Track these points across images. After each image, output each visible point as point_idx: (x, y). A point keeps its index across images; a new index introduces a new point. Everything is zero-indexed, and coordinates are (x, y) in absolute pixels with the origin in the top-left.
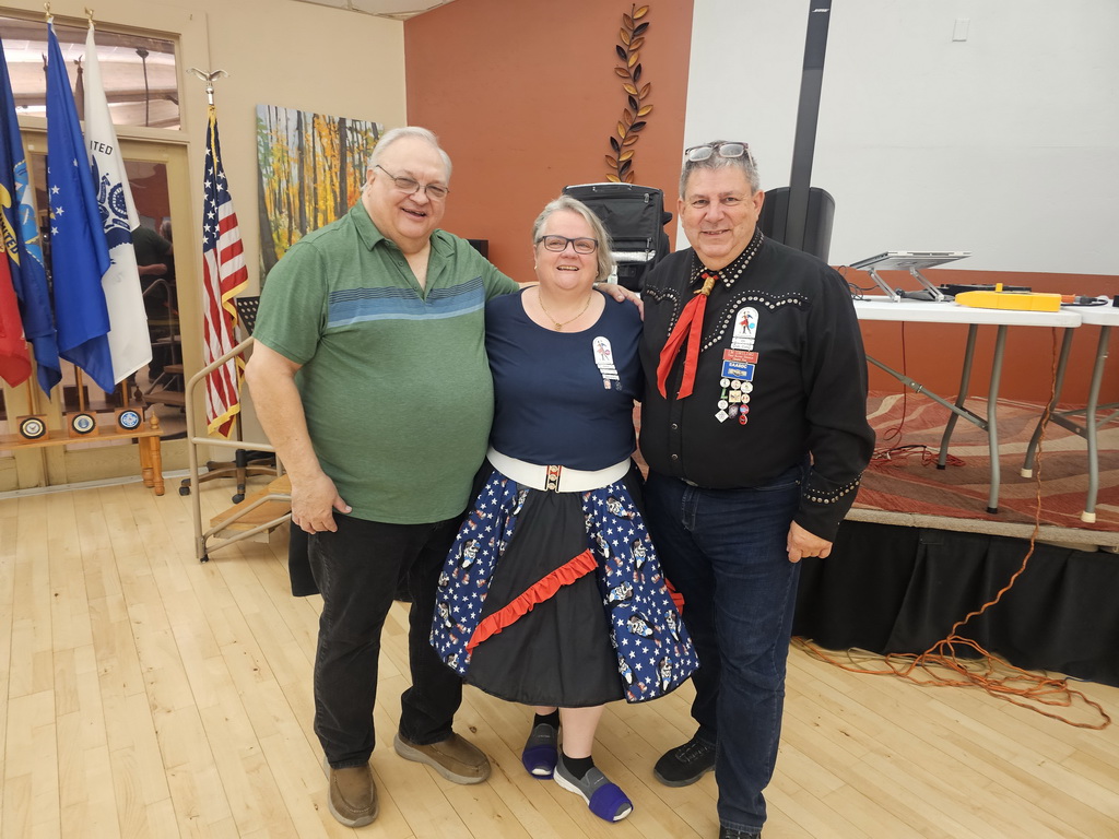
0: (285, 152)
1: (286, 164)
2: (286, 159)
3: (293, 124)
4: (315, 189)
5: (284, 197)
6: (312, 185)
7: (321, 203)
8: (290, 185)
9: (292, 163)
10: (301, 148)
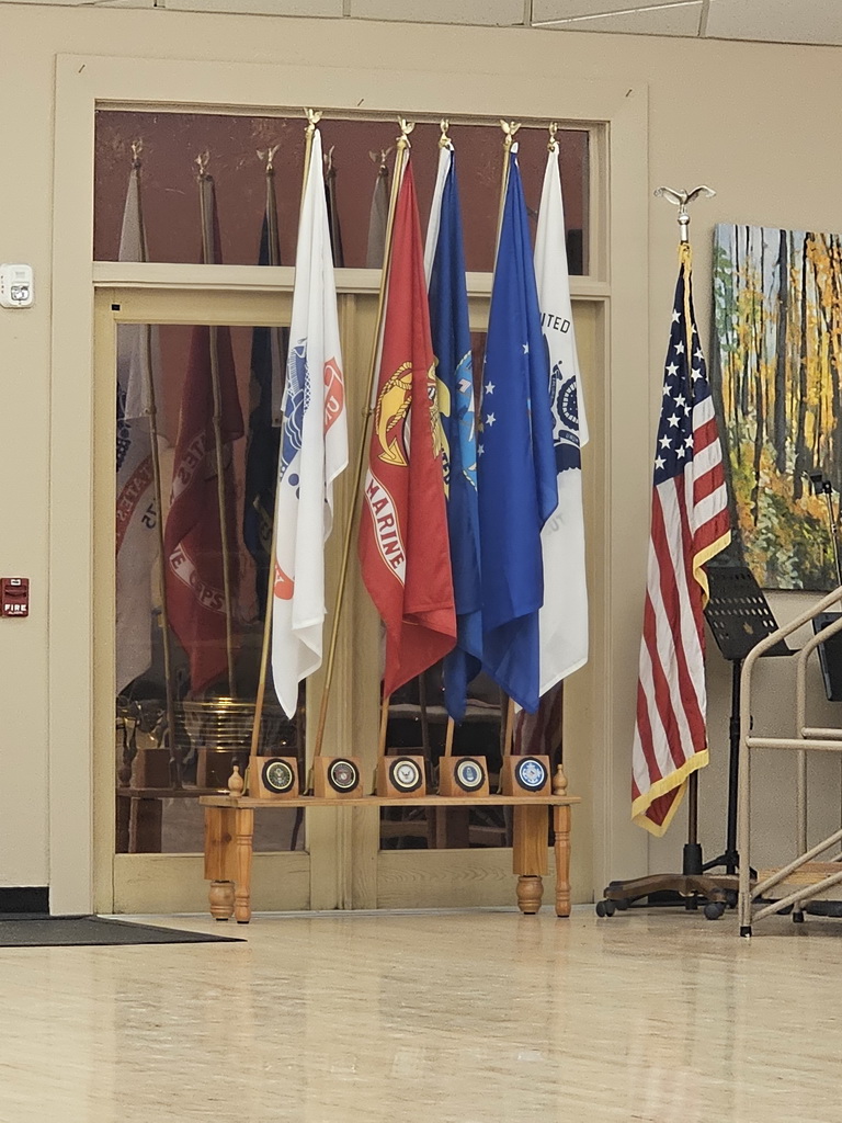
0: (757, 302)
1: (758, 325)
2: (758, 318)
3: (772, 254)
4: (803, 367)
5: (752, 383)
6: (799, 361)
7: (811, 392)
8: (762, 362)
9: (767, 323)
10: (782, 295)
